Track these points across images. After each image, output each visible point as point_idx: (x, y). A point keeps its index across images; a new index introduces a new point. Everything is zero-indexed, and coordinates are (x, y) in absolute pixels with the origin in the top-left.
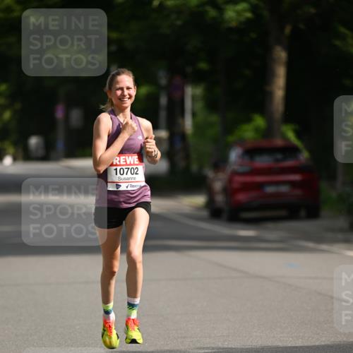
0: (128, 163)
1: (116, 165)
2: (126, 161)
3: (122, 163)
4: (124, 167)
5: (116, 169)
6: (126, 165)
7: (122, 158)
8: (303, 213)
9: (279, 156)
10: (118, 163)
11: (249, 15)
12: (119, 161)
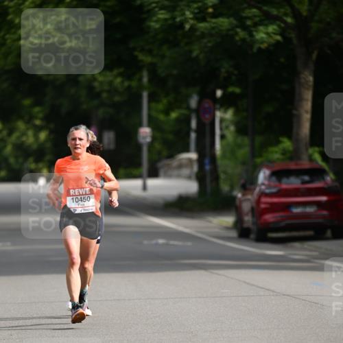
8: (329, 233)
9: (306, 178)
11: (279, 38)
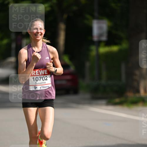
0: (41, 74)
1: (34, 76)
2: (39, 73)
3: (37, 74)
4: (38, 77)
5: (34, 78)
6: (40, 75)
7: (36, 71)
10: (35, 75)
12: (35, 73)
